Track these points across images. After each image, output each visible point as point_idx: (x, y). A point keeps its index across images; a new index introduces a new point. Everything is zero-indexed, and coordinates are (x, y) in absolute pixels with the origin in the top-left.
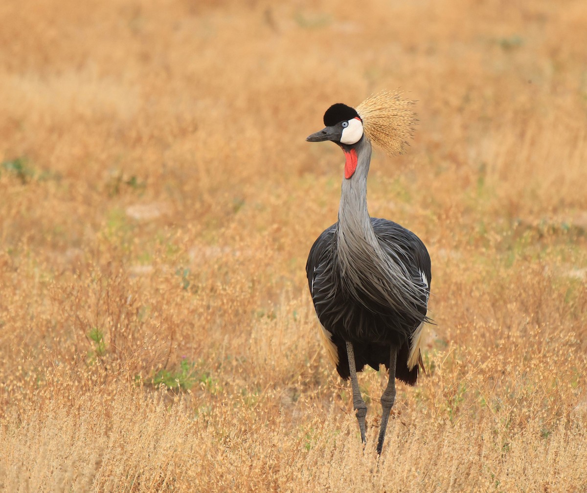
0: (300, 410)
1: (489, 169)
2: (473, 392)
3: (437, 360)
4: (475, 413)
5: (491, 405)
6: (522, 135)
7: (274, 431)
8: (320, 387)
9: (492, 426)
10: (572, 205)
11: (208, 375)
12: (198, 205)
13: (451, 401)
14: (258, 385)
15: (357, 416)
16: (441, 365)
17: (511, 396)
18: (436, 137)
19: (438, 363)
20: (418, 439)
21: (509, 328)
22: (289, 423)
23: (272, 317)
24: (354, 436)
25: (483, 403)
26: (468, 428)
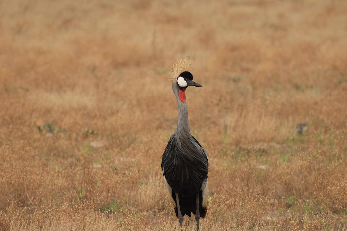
0: (157, 219)
1: (228, 128)
2: (223, 212)
3: (210, 200)
4: (223, 220)
5: (229, 217)
6: (241, 115)
7: (147, 227)
8: (165, 211)
9: (230, 225)
10: (260, 141)
11: (122, 206)
12: (118, 142)
13: (214, 216)
14: (141, 210)
15: (179, 221)
17: (238, 214)
18: (208, 115)
19: (210, 202)
20: (202, 230)
21: (236, 188)
22: (153, 224)
23: (146, 184)
24: (178, 229)
25: (227, 217)
26: (221, 226)
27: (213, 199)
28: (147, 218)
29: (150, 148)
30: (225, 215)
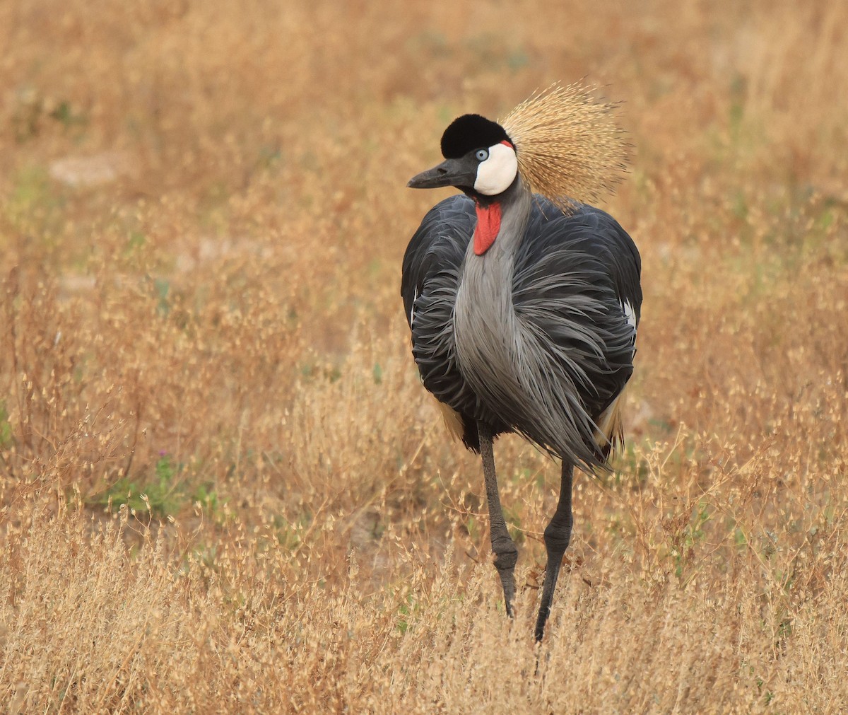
0: (386, 555)
1: (752, 89)
2: (722, 521)
3: (651, 459)
4: (725, 560)
5: (756, 546)
6: (816, 23)
7: (336, 596)
8: (425, 511)
9: (757, 587)
11: (209, 487)
12: (189, 159)
13: (678, 538)
14: (306, 507)
15: (497, 565)
17: (796, 529)
18: (649, 25)
19: (655, 465)
20: (615, 612)
22: (365, 580)
23: (333, 375)
24: (492, 606)
25: (740, 543)
26: (712, 590)
27: (668, 449)
28: (339, 548)
29: (356, 193)
30: (731, 535)
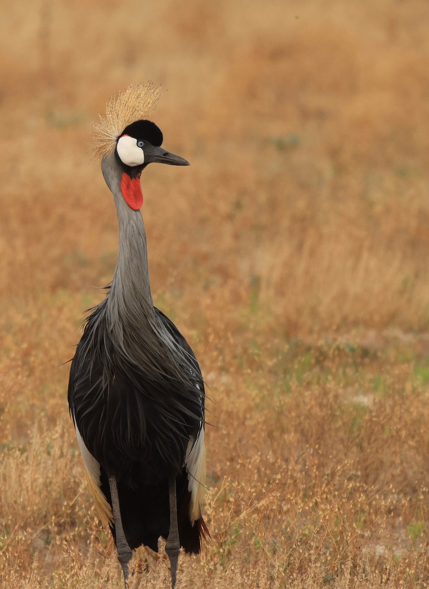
0: (54, 554)
1: (263, 284)
2: (247, 533)
3: (207, 498)
4: (249, 556)
5: (267, 548)
6: (300, 247)
7: (25, 578)
8: (77, 529)
9: (268, 571)
10: (356, 323)
13: (222, 543)
14: (7, 526)
16: (213, 504)
17: (290, 538)
18: (204, 248)
19: (209, 502)
20: (186, 586)
21: (287, 461)
22: (41, 569)
23: (23, 451)
24: (115, 583)
25: (257, 546)
26: (242, 573)
27: (217, 493)
28: (26, 550)
29: (34, 346)
30: (252, 542)
